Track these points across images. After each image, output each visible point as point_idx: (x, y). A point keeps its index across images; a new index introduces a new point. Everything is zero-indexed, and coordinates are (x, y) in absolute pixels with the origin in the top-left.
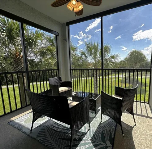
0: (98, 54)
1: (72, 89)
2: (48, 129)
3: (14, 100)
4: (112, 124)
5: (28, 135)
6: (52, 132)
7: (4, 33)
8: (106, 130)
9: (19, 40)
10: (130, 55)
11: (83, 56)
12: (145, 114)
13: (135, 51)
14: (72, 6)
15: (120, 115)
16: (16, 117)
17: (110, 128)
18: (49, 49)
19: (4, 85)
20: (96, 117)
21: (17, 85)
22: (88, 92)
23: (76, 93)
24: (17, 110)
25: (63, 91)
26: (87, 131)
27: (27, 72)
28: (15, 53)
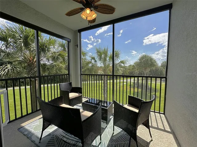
0: (108, 59)
1: (82, 95)
2: (58, 139)
3: (25, 101)
4: (125, 137)
5: (37, 145)
6: (62, 143)
7: (21, 40)
8: (119, 144)
9: (34, 46)
10: (140, 60)
11: (93, 61)
12: (161, 127)
13: (145, 55)
14: (85, 15)
15: (136, 129)
16: (27, 122)
17: (123, 142)
18: (61, 54)
19: (17, 86)
20: (108, 128)
21: (29, 87)
22: (98, 99)
23: (87, 99)
24: (27, 114)
25: (73, 98)
26: (98, 144)
27: (40, 77)
28: (29, 57)
